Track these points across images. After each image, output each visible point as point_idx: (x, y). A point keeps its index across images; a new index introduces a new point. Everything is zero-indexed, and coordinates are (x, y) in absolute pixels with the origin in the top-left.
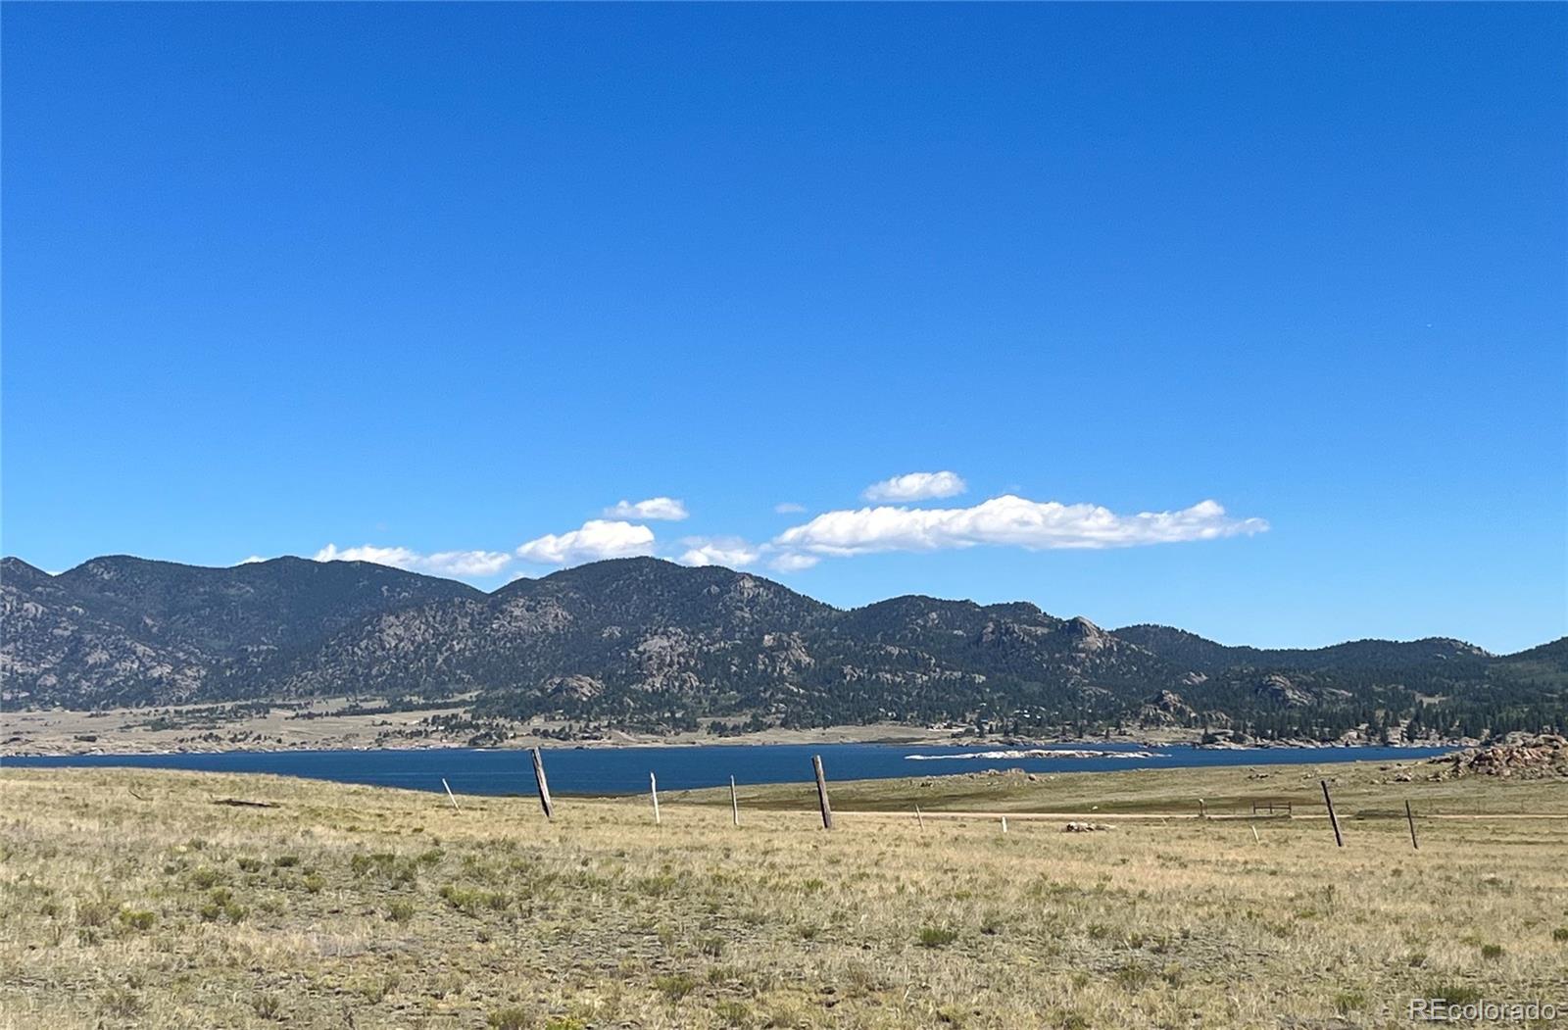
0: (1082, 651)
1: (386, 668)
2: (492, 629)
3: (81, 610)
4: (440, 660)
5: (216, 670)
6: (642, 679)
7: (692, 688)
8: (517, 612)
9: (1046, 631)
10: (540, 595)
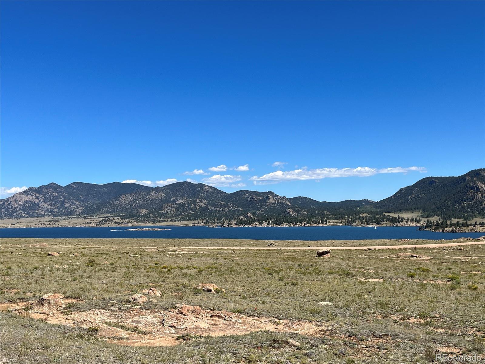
0: (268, 203)
1: (121, 207)
2: (147, 198)
3: (66, 194)
4: (134, 205)
7: (173, 212)
8: (153, 194)
10: (159, 190)
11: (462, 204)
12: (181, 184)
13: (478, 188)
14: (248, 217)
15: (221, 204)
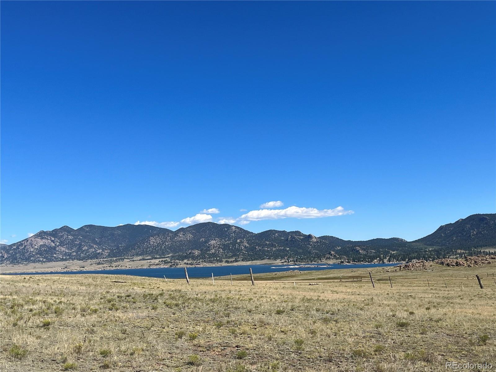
0: (312, 242)
1: (151, 249)
2: (175, 240)
3: (81, 238)
4: (163, 247)
5: (112, 250)
6: (209, 250)
7: (221, 252)
8: (181, 236)
9: (303, 237)
12: (206, 225)
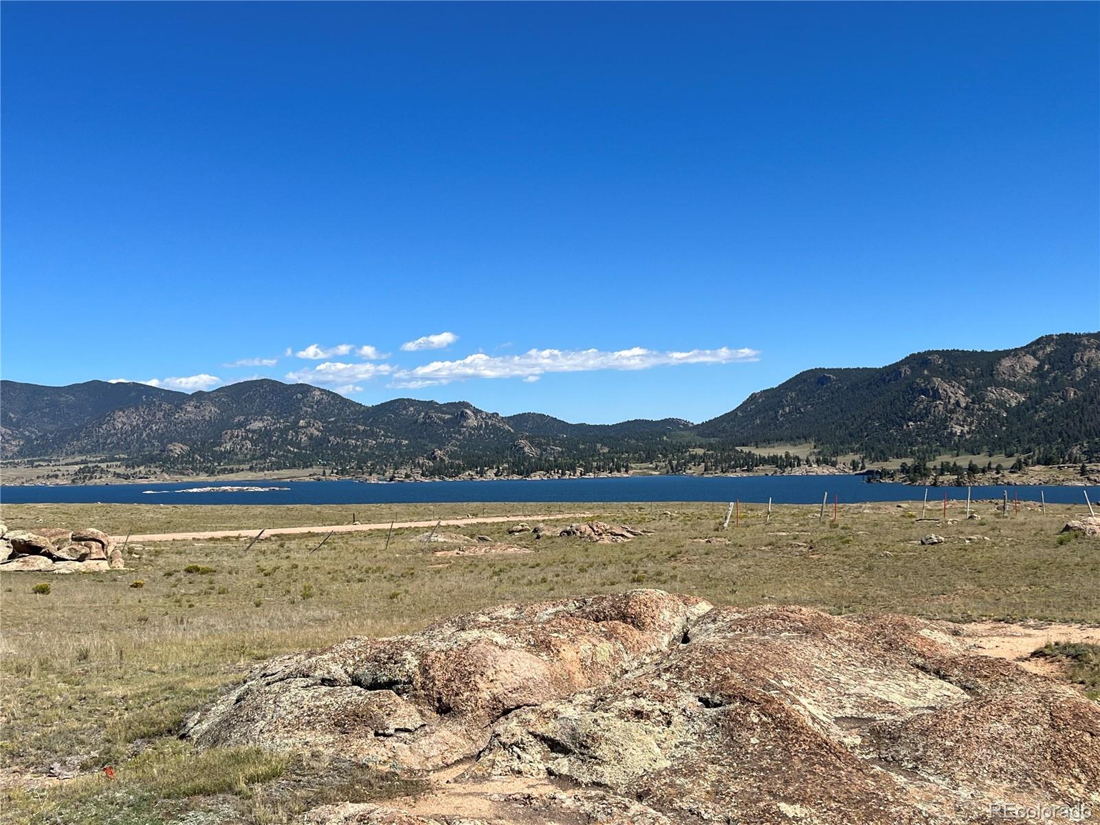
0: (465, 427)
1: (115, 439)
2: (175, 418)
6: (220, 445)
7: (246, 449)
8: (189, 409)
10: (205, 399)
11: (905, 427)
12: (256, 386)
13: (936, 391)
14: (435, 458)
15: (358, 430)
